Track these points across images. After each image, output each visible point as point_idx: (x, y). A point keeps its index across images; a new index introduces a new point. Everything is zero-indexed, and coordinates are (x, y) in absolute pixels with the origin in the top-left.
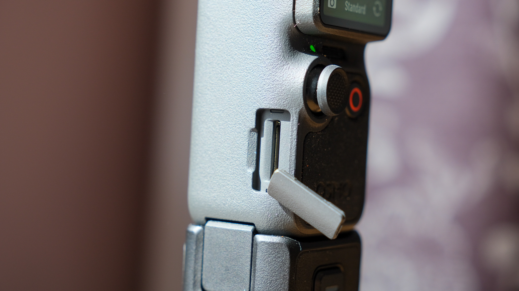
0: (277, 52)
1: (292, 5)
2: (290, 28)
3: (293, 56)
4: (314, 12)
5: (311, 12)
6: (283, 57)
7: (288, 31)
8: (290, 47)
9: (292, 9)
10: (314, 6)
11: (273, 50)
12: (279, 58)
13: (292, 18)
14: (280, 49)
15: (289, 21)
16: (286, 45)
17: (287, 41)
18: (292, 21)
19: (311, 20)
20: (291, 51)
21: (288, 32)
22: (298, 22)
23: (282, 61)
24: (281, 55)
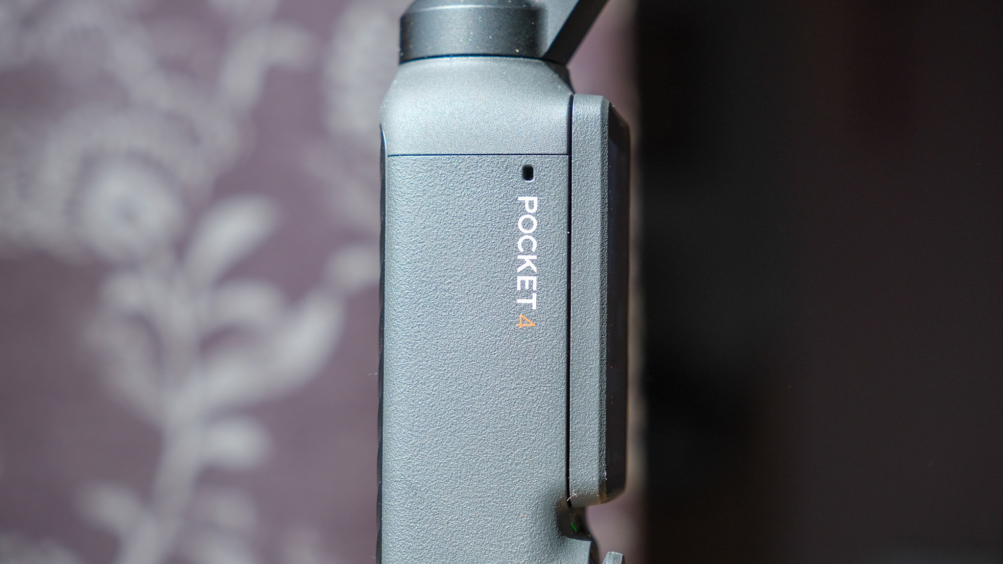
0: (541, 541)
1: (564, 469)
2: (559, 503)
3: (562, 545)
4: (600, 479)
5: (596, 479)
6: (550, 548)
7: (556, 507)
8: (558, 531)
9: (564, 475)
10: (600, 471)
11: (535, 537)
12: (545, 549)
13: (564, 489)
14: (545, 535)
15: (560, 492)
16: (553, 529)
17: (555, 522)
18: (564, 493)
19: (596, 488)
20: (560, 537)
21: (556, 509)
22: (573, 494)
23: (550, 554)
24: (548, 544)
